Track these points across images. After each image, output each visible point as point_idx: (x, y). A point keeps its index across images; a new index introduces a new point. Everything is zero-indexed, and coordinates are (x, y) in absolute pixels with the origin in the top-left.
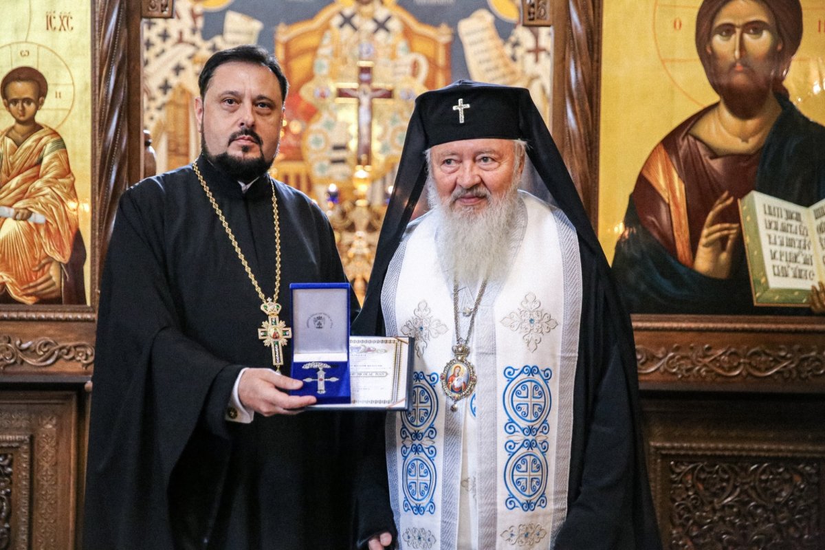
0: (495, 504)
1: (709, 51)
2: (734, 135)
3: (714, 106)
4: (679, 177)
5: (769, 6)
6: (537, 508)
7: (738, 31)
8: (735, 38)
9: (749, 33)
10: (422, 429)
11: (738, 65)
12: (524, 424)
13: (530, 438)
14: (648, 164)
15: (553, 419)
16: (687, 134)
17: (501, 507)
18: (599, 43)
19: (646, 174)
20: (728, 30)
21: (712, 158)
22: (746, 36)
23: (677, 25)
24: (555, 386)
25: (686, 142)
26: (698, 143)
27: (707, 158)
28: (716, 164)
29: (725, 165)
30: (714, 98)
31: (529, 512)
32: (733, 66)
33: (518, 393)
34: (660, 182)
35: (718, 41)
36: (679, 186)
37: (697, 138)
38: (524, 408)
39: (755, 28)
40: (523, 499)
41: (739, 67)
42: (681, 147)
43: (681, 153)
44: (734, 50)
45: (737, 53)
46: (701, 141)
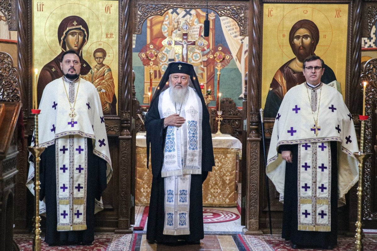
0: (187, 148)
1: (293, 43)
2: (300, 67)
3: (294, 59)
4: (285, 79)
5: (310, 31)
6: (195, 150)
7: (301, 37)
8: (300, 40)
9: (304, 38)
10: (171, 134)
11: (301, 47)
12: (192, 132)
13: (193, 135)
14: (276, 75)
15: (198, 132)
16: (287, 67)
17: (188, 149)
18: (262, 41)
19: (275, 78)
20: (298, 37)
21: (294, 74)
22: (303, 39)
23: (284, 36)
24: (198, 125)
25: (286, 69)
26: (290, 69)
27: (293, 73)
28: (295, 75)
29: (297, 75)
30: (294, 56)
31: (193, 150)
32: (300, 47)
33: (191, 126)
34: (279, 80)
35: (295, 40)
36: (284, 82)
37: (290, 68)
38: (192, 129)
39: (306, 37)
40: (192, 148)
41: (301, 48)
42: (285, 70)
43: (285, 72)
44: (300, 43)
45: (301, 44)
46: (291, 69)
